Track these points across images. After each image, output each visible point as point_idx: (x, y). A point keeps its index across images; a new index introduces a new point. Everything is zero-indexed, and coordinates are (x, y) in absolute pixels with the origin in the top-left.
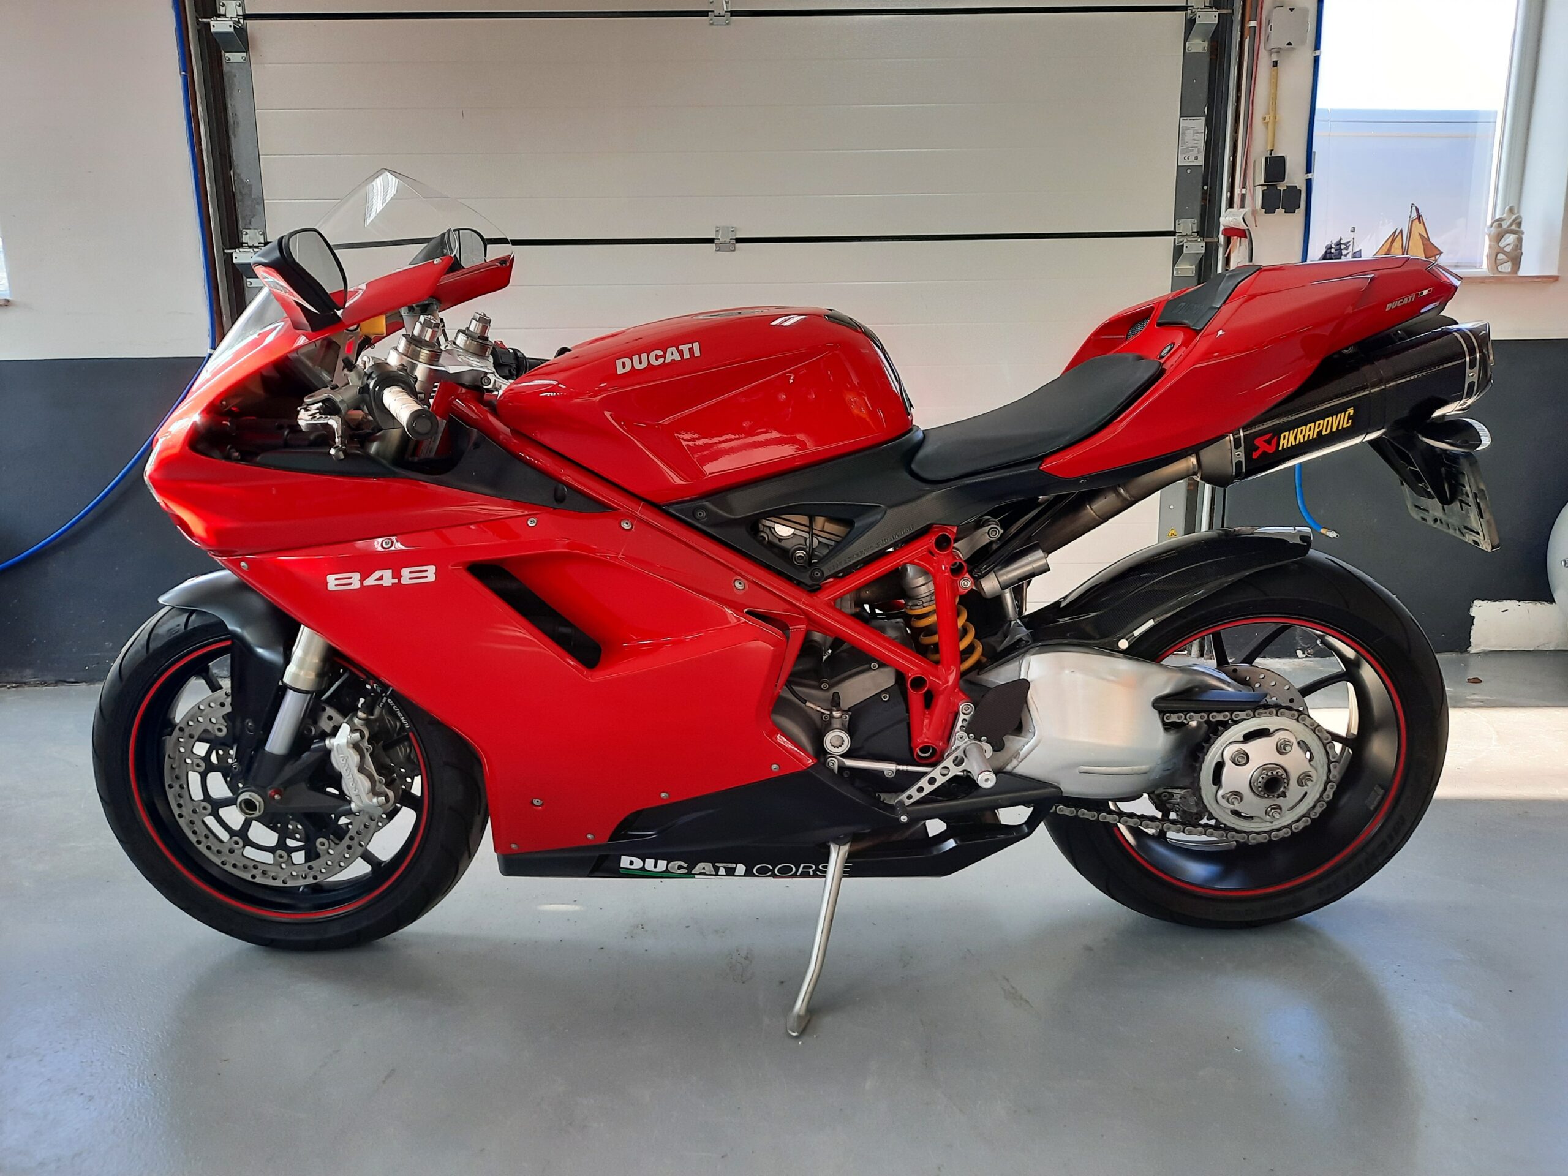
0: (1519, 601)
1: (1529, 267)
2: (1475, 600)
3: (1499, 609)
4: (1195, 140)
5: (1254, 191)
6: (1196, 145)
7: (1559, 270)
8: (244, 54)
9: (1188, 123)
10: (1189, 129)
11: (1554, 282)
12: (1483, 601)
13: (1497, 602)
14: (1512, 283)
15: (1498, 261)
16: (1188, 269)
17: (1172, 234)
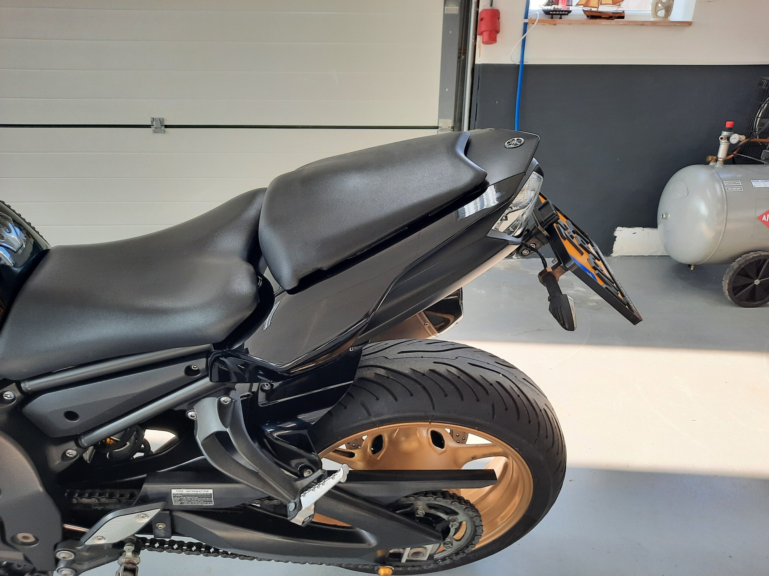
0: (643, 228)
1: (676, 15)
2: (618, 226)
3: (631, 232)
7: (693, 18)
11: (689, 26)
12: (623, 227)
13: (631, 228)
14: (662, 26)
15: (657, 9)
16: (454, 9)
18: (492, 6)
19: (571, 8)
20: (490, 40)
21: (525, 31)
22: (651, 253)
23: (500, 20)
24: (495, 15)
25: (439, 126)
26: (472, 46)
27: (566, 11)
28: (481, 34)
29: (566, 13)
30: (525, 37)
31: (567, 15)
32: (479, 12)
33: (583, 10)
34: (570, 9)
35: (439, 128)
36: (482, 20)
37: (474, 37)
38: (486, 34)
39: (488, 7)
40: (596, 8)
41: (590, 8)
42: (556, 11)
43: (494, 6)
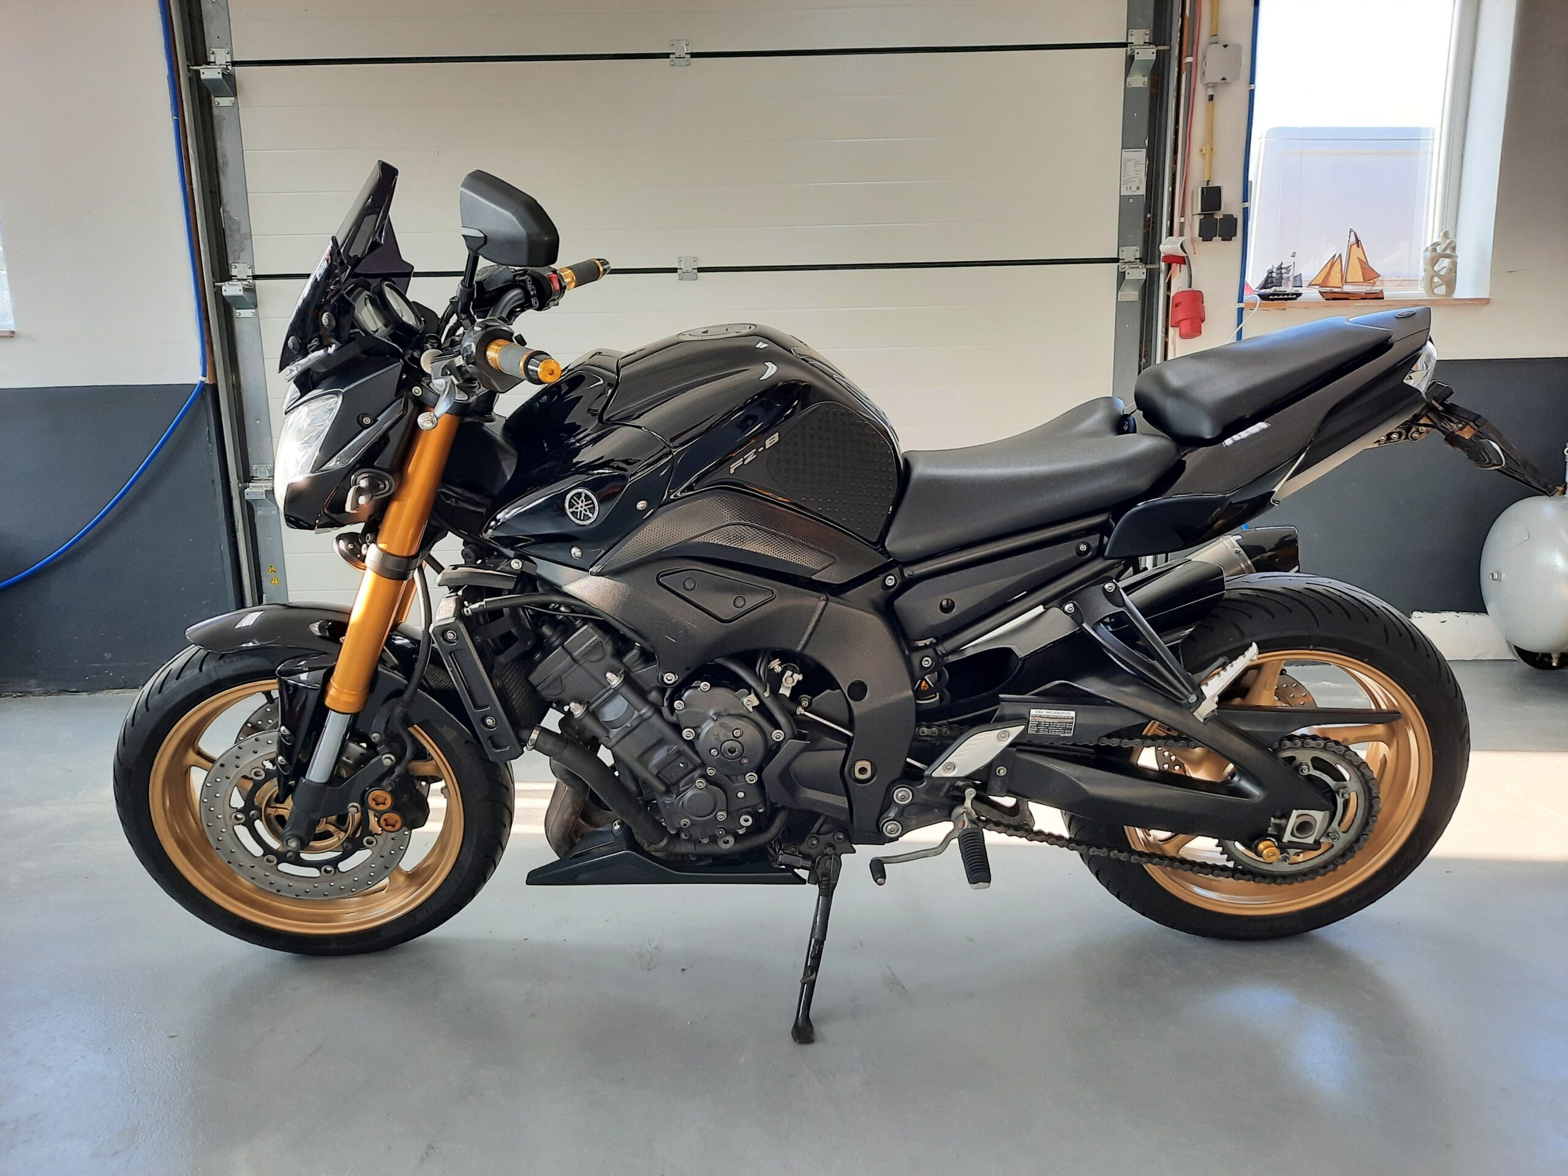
0: (1458, 612)
1: (1463, 291)
2: (1414, 611)
3: (1438, 619)
4: (1137, 171)
5: (1192, 219)
6: (1137, 176)
7: (1490, 294)
8: (233, 99)
9: (1129, 154)
10: (1130, 160)
11: (1486, 303)
12: (1422, 612)
13: (1436, 614)
14: (1446, 305)
15: (1434, 285)
16: (1132, 295)
17: (1116, 260)
18: (1190, 287)
19: (1300, 290)
20: (1192, 331)
21: (1240, 320)
22: (1477, 656)
23: (1204, 304)
24: (1195, 299)
26: (1162, 342)
27: (1293, 294)
28: (1177, 325)
29: (1294, 296)
30: (1241, 329)
31: (1295, 299)
32: (1172, 296)
33: (1320, 292)
34: (1300, 292)
36: (1177, 306)
37: (1164, 330)
38: (1186, 325)
39: (1187, 289)
40: (1340, 288)
41: (1329, 289)
42: (1279, 295)
43: (1195, 287)
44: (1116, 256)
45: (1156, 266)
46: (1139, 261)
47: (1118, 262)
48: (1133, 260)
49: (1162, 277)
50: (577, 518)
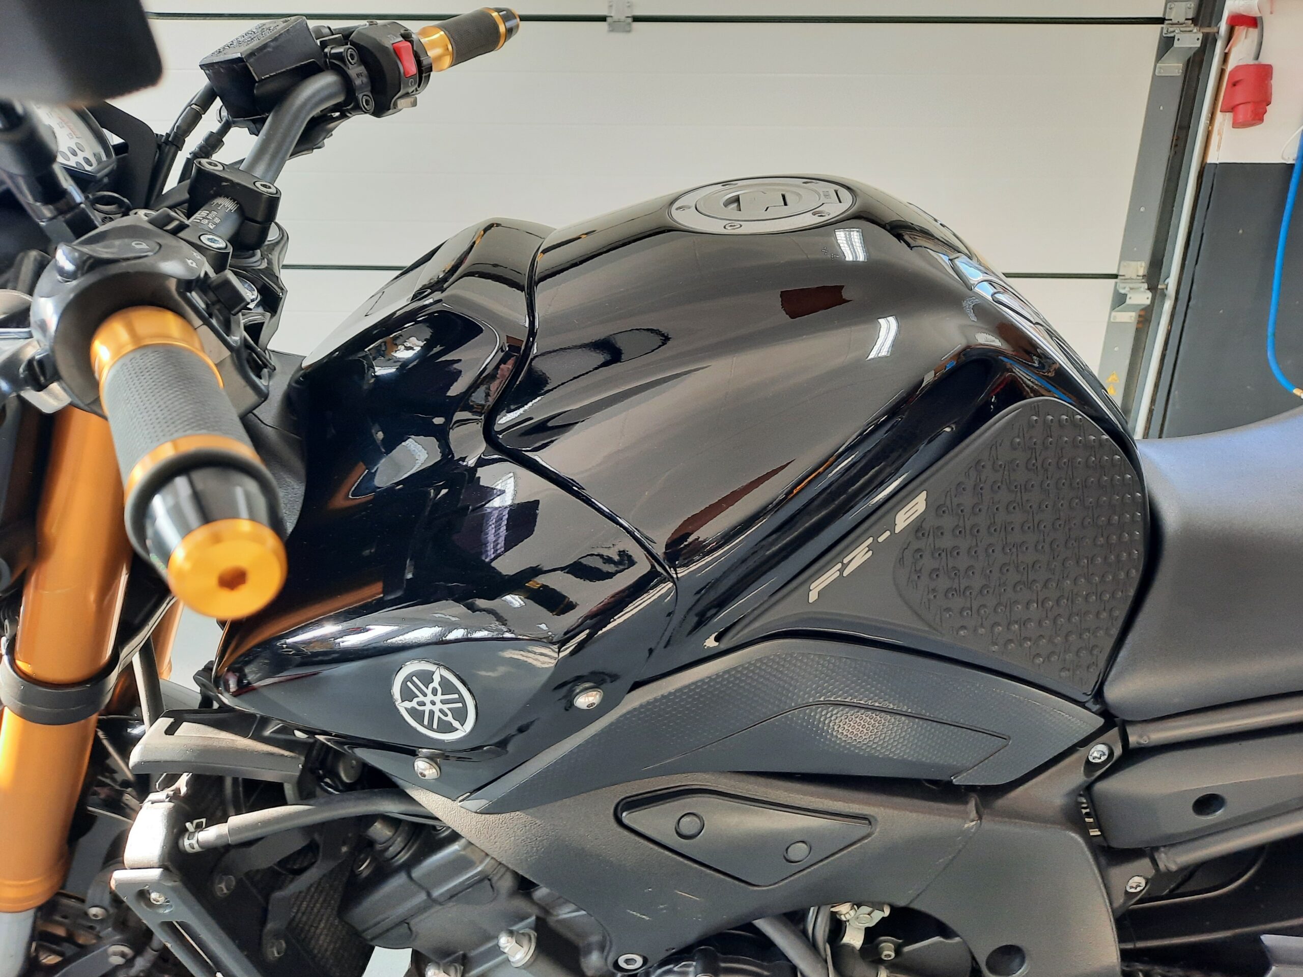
16: (1174, 67)
17: (1160, 21)
18: (1257, 58)
20: (1254, 119)
23: (1272, 82)
24: (1261, 75)
25: (1120, 274)
26: (1204, 131)
28: (1232, 109)
32: (1227, 71)
35: (1119, 277)
36: (1234, 85)
37: (1210, 115)
38: (1241, 110)
39: (1251, 61)
43: (1264, 59)
44: (1161, 15)
45: (1215, 30)
46: (1190, 22)
47: (1163, 23)
48: (1182, 20)
49: (1219, 45)
50: (423, 725)
